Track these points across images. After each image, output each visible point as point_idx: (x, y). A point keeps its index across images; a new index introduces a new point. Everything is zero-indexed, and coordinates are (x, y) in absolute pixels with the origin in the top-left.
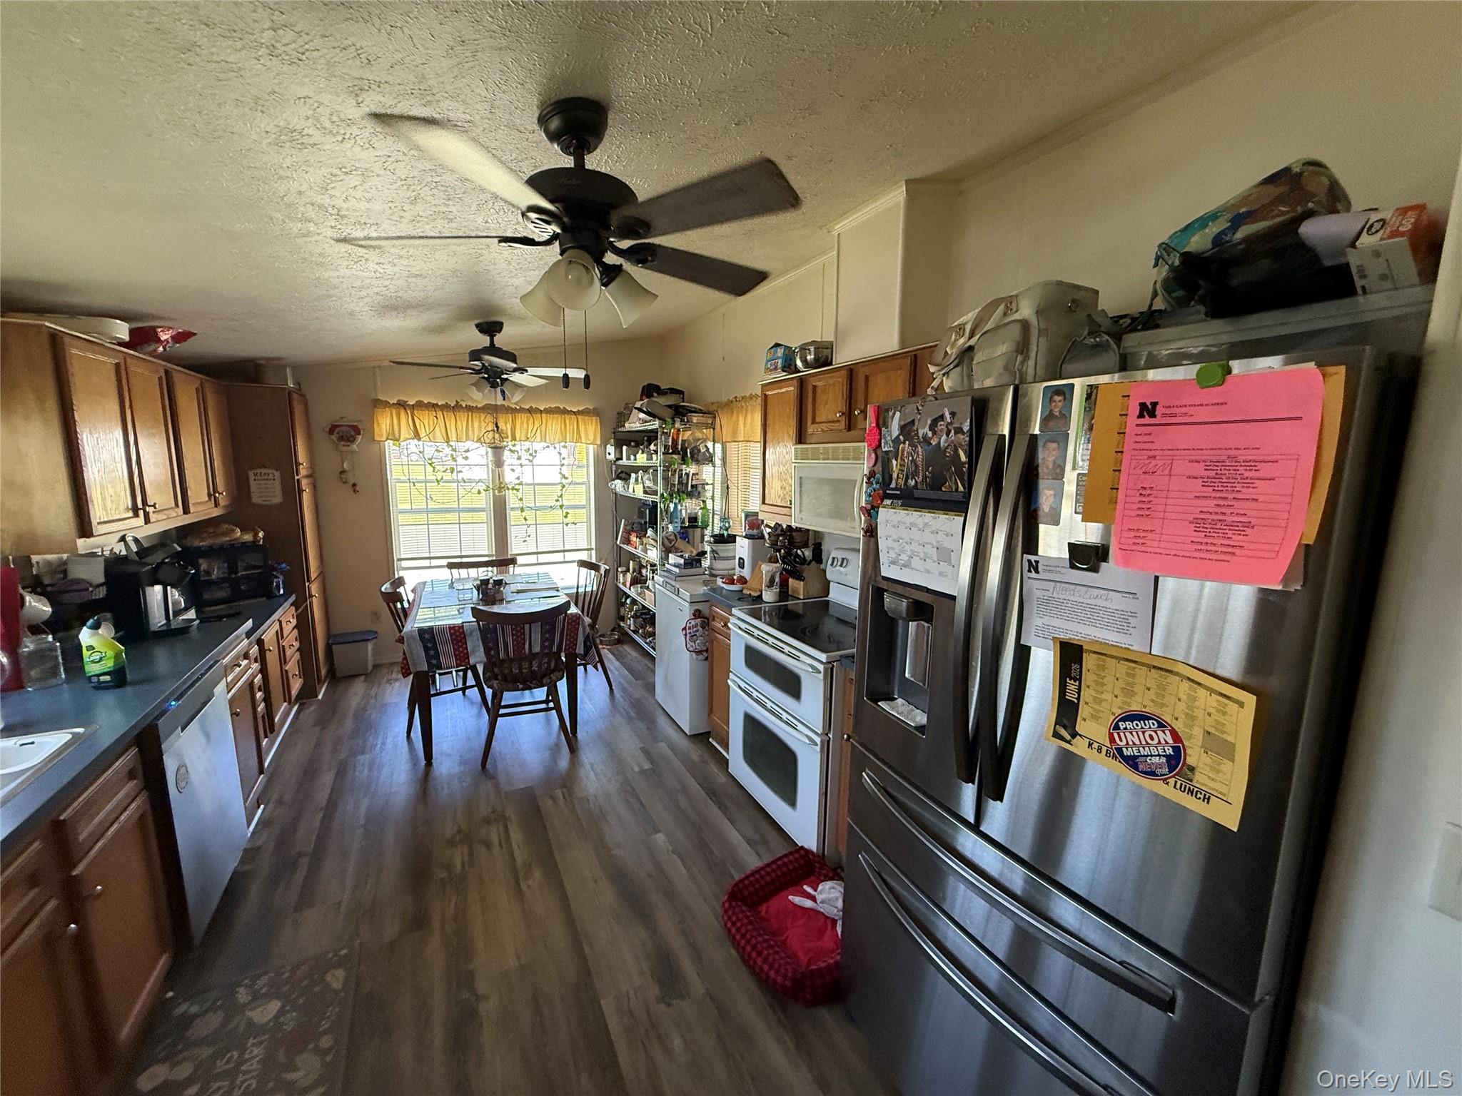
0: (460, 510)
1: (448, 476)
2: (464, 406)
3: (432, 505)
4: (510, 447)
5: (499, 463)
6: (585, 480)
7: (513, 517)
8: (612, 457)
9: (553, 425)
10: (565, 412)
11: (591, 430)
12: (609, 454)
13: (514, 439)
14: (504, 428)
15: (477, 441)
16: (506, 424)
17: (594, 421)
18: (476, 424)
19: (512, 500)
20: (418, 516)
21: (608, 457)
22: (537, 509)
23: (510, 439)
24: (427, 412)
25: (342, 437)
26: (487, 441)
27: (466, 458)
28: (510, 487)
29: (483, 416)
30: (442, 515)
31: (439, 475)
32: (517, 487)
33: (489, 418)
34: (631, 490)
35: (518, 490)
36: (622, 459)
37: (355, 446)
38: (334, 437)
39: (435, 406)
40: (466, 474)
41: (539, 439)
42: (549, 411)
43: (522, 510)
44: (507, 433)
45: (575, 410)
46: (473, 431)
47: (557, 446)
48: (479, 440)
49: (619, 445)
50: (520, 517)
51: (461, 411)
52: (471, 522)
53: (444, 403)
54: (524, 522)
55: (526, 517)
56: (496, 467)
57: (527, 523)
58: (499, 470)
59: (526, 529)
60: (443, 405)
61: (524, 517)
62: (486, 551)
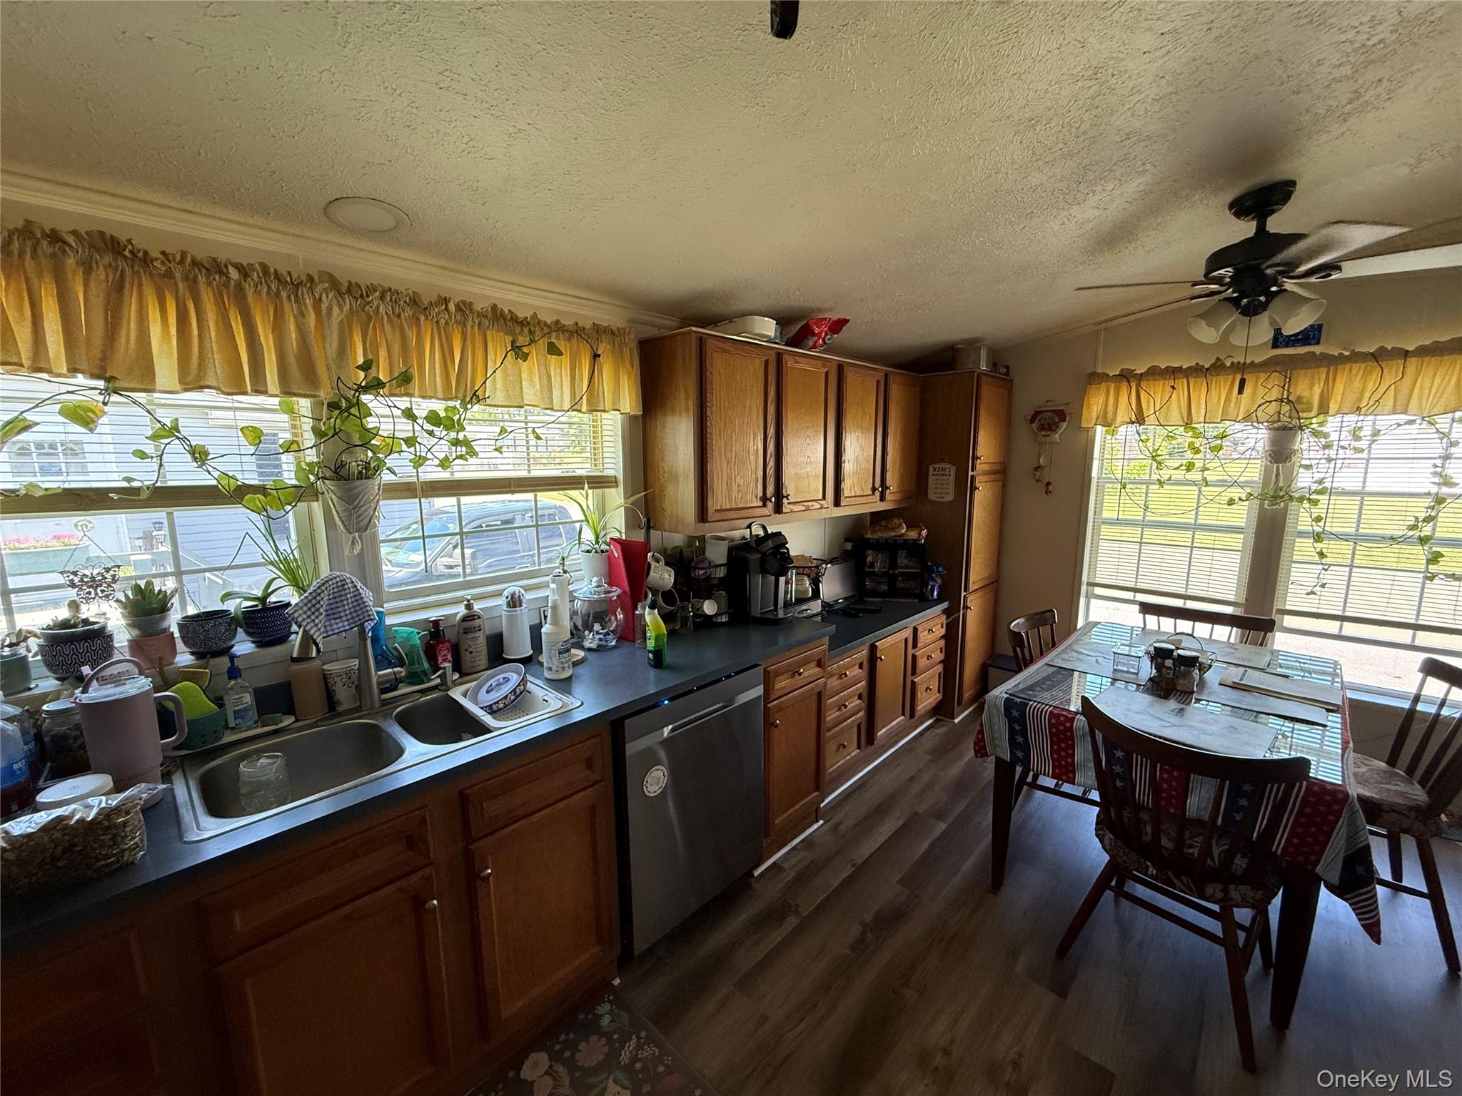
0: (1196, 528)
2: (1228, 364)
3: (1150, 517)
5: (1282, 456)
13: (1325, 411)
14: (1306, 393)
15: (1244, 420)
16: (1312, 386)
18: (1247, 392)
19: (1302, 519)
20: (1128, 530)
22: (1350, 538)
23: (1315, 412)
24: (1162, 382)
25: (1043, 425)
26: (1265, 418)
28: (1301, 497)
29: (1263, 376)
32: (1316, 497)
33: (1275, 380)
35: (1315, 502)
37: (1057, 435)
38: (1034, 426)
39: (1174, 372)
41: (1386, 408)
43: (1318, 538)
44: (1310, 403)
46: (1239, 403)
48: (1247, 418)
50: (1313, 550)
51: (1223, 373)
52: (1212, 546)
53: (1193, 364)
54: (1317, 559)
55: (1324, 551)
56: (1271, 462)
57: (1324, 561)
58: (1278, 468)
59: (1318, 572)
60: (1190, 368)
61: (1318, 550)
62: (1233, 597)
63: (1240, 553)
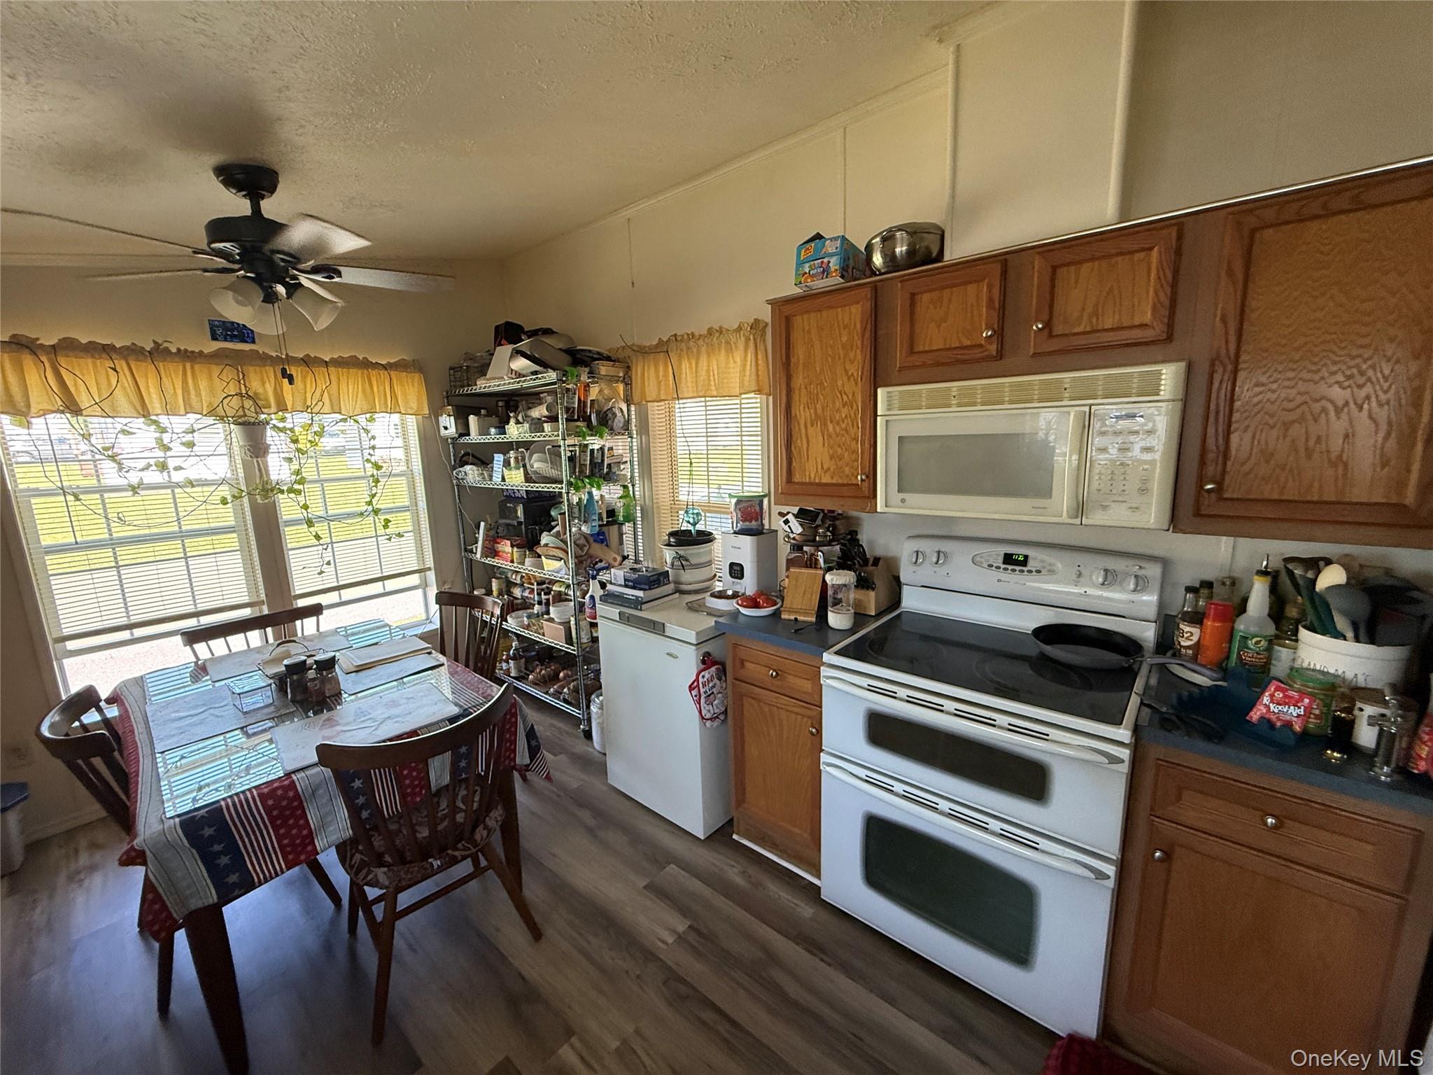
0: (182, 535)
1: (153, 477)
2: (174, 350)
3: (120, 532)
4: (274, 422)
5: (257, 448)
6: (405, 468)
7: (293, 537)
8: (452, 431)
9: (351, 387)
10: (366, 365)
11: (413, 392)
12: (446, 428)
13: (282, 407)
14: (260, 390)
15: (210, 414)
16: (263, 384)
17: (416, 380)
18: (203, 384)
19: (287, 508)
20: (93, 554)
21: (443, 432)
22: (328, 519)
23: (273, 409)
24: (90, 361)
26: (231, 412)
27: (191, 445)
28: (285, 488)
29: (216, 370)
30: (144, 548)
31: (134, 478)
32: (296, 487)
33: (229, 373)
34: (497, 478)
35: (298, 492)
36: (468, 434)
39: (107, 350)
40: (194, 470)
41: (327, 408)
42: (339, 363)
43: (310, 523)
44: (267, 400)
45: (384, 362)
46: (199, 394)
47: (359, 418)
48: (211, 413)
49: (461, 416)
50: (309, 534)
51: (169, 359)
52: (212, 551)
53: (128, 344)
54: (315, 542)
55: (319, 533)
56: (251, 457)
57: (321, 542)
58: (257, 462)
59: (320, 552)
60: (127, 348)
61: (314, 534)
62: (247, 598)
63: (239, 553)
